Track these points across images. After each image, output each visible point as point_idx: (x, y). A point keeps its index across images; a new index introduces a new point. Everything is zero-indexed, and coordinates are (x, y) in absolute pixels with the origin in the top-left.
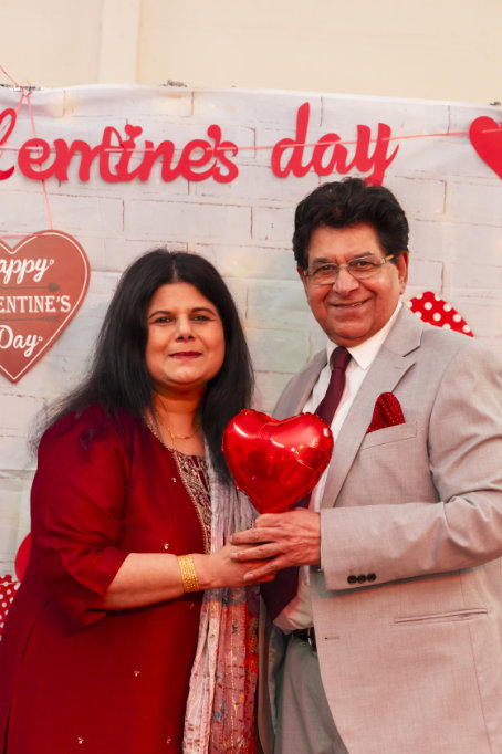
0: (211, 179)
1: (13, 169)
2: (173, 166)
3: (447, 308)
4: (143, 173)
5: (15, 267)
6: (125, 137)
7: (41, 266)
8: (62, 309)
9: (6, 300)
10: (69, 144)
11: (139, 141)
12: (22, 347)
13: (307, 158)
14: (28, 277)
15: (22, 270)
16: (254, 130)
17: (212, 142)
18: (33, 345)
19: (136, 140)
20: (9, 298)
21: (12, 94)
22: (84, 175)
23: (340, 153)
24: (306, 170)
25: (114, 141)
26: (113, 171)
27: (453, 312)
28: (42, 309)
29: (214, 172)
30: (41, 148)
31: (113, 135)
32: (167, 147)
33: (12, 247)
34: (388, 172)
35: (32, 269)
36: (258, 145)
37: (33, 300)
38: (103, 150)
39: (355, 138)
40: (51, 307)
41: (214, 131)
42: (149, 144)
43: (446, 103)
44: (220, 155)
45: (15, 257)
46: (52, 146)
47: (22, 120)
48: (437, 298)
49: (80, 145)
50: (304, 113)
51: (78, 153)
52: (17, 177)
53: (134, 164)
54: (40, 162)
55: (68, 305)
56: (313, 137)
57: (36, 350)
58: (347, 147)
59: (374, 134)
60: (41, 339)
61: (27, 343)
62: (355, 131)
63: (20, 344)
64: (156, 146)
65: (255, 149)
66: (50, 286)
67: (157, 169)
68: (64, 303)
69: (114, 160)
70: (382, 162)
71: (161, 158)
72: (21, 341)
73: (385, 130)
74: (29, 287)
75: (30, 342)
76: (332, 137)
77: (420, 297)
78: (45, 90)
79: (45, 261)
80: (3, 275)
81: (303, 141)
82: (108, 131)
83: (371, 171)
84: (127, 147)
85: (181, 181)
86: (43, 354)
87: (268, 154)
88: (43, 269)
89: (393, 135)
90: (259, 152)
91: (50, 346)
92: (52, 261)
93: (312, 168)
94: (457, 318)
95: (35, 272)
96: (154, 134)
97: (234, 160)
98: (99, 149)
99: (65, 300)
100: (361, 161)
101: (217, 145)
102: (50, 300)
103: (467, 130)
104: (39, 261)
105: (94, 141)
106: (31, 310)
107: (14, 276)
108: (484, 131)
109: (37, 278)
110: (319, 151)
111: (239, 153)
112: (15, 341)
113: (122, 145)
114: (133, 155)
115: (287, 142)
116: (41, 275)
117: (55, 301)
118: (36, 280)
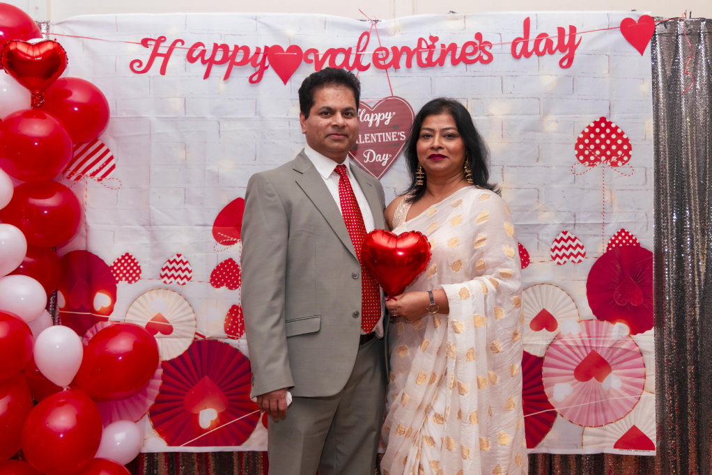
0: (478, 62)
1: (370, 64)
2: (457, 57)
3: (613, 125)
4: (441, 62)
5: (374, 118)
6: (430, 43)
7: (388, 116)
8: (401, 139)
9: (370, 135)
10: (399, 49)
11: (438, 45)
12: (380, 161)
13: (531, 47)
14: (382, 122)
15: (378, 119)
16: (500, 34)
17: (477, 42)
18: (387, 159)
19: (436, 44)
20: (372, 135)
21: (368, 25)
22: (409, 65)
23: (549, 43)
24: (531, 53)
25: (424, 45)
26: (424, 62)
27: (617, 128)
28: (390, 139)
29: (480, 58)
30: (384, 52)
31: (423, 42)
32: (453, 47)
33: (372, 106)
34: (577, 52)
35: (383, 118)
36: (503, 42)
37: (385, 135)
38: (418, 50)
39: (557, 35)
40: (395, 138)
41: (479, 36)
42: (443, 46)
43: (606, 12)
44: (482, 49)
45: (374, 112)
46: (390, 50)
47: (373, 38)
48: (608, 120)
49: (405, 49)
50: (527, 23)
51: (405, 53)
52: (372, 68)
53: (435, 57)
54: (384, 59)
55: (404, 136)
56: (533, 36)
57: (388, 162)
58: (552, 39)
59: (567, 31)
60: (390, 156)
61: (383, 159)
62: (556, 31)
63: (379, 159)
64: (447, 47)
65: (502, 44)
66: (393, 127)
67: (448, 59)
69: (425, 55)
70: (573, 46)
71: (450, 53)
73: (573, 29)
74: (382, 128)
75: (385, 157)
76: (544, 35)
77: (598, 120)
78: (383, 21)
79: (390, 113)
80: (368, 122)
81: (528, 38)
82: (420, 40)
83: (567, 52)
84: (431, 48)
85: (462, 65)
86: (392, 164)
87: (509, 46)
88: (390, 118)
89: (577, 32)
90: (504, 46)
91: (396, 159)
92: (394, 113)
93: (534, 52)
94: (619, 131)
95: (385, 120)
96: (445, 40)
97: (490, 51)
98: (415, 50)
99: (402, 134)
100: (561, 47)
101: (480, 44)
102: (394, 134)
103: (619, 26)
104: (387, 113)
105: (413, 46)
106: (384, 140)
107: (374, 122)
108: (629, 26)
109: (387, 123)
110: (537, 42)
111: (493, 47)
112: (377, 158)
113: (428, 47)
114: (435, 52)
115: (519, 39)
116: (388, 121)
117: (397, 135)
118: (386, 124)
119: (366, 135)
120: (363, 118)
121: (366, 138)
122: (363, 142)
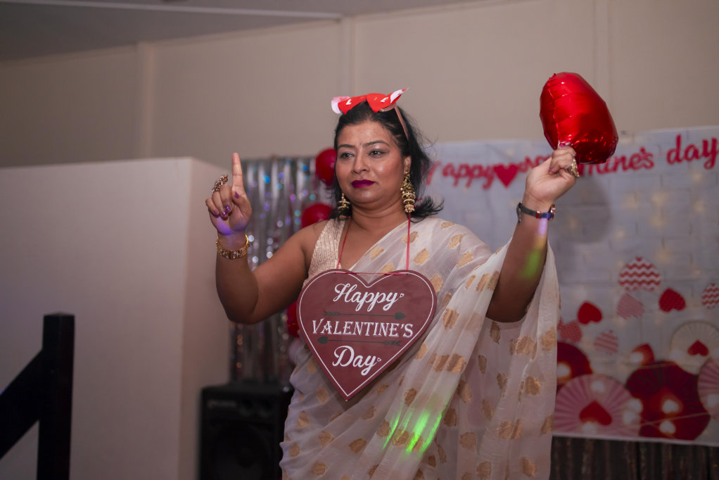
5: (368, 298)
7: (391, 297)
8: (405, 335)
9: (354, 324)
12: (360, 366)
14: (379, 306)
15: (374, 301)
16: (660, 147)
18: (371, 365)
20: (357, 323)
28: (385, 334)
35: (382, 301)
37: (379, 326)
40: (394, 333)
45: (369, 290)
55: (411, 332)
57: (373, 370)
60: (379, 360)
61: (366, 363)
63: (359, 363)
66: (396, 315)
68: (407, 329)
72: (360, 361)
74: (377, 314)
75: (369, 362)
79: (396, 294)
80: (356, 304)
88: (393, 301)
92: (402, 295)
95: (386, 303)
99: (409, 327)
102: (395, 326)
104: (391, 294)
106: (375, 334)
107: (366, 305)
109: (387, 308)
112: (356, 360)
116: (390, 305)
117: (399, 328)
118: (384, 309)
119: (346, 323)
120: (350, 297)
121: (346, 327)
122: (340, 333)
